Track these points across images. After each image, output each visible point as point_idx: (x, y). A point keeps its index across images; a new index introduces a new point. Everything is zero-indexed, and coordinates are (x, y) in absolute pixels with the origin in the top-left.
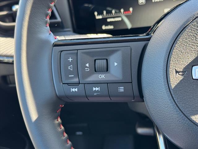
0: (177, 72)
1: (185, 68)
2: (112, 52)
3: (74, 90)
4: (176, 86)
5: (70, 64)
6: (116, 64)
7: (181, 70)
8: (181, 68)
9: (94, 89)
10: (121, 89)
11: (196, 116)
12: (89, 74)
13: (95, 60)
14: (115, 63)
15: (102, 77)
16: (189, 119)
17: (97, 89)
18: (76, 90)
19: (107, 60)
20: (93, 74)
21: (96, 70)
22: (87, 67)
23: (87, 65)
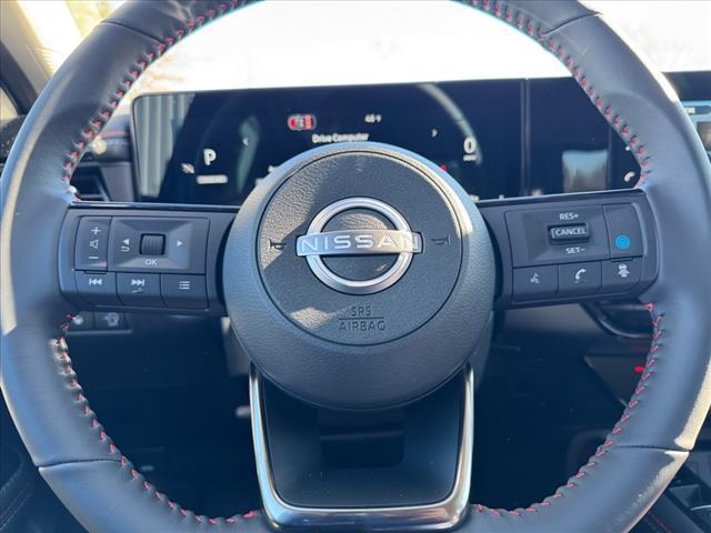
0: (272, 244)
1: (285, 239)
2: (176, 224)
3: (95, 282)
4: (270, 266)
5: (95, 237)
6: (179, 243)
7: (280, 241)
8: (279, 239)
9: (134, 282)
10: (185, 285)
11: (298, 313)
12: (128, 256)
13: (143, 236)
14: (178, 241)
15: (151, 262)
16: (287, 318)
17: (139, 282)
18: (100, 282)
19: (164, 237)
20: (135, 256)
21: (143, 251)
22: (125, 245)
23: (127, 242)
